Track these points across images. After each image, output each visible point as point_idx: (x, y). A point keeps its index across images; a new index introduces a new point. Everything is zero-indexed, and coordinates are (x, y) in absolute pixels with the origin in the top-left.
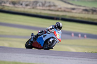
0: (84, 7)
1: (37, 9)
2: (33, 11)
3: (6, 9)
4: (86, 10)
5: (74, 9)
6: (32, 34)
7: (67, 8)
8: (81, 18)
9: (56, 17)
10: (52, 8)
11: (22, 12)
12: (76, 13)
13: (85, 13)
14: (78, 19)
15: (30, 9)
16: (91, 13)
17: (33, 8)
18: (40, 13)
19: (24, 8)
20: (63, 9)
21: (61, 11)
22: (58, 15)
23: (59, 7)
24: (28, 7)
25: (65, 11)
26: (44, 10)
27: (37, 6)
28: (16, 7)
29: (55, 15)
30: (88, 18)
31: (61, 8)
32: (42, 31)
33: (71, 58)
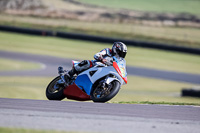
4: (107, 15)
5: (81, 13)
6: (61, 68)
7: (68, 12)
8: (98, 32)
9: (47, 29)
10: (38, 12)
12: (86, 21)
13: (105, 22)
14: (90, 34)
16: (117, 20)
18: (14, 22)
20: (59, 14)
21: (57, 18)
22: (50, 27)
23: (52, 9)
25: (63, 18)
26: (22, 16)
27: (5, 9)
29: (43, 26)
30: (112, 33)
31: (55, 12)
32: (85, 63)
33: (79, 115)
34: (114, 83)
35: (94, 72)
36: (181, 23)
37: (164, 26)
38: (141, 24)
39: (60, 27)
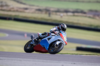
0: (38, 6)
4: (39, 10)
5: (26, 9)
7: (20, 8)
8: (34, 18)
12: (28, 13)
13: (38, 13)
14: (31, 19)
20: (15, 9)
21: (14, 11)
22: (11, 15)
23: (11, 7)
25: (17, 11)
30: (42, 19)
31: (13, 8)
34: (60, 44)
35: (50, 38)
36: (76, 14)
37: (67, 15)
38: (56, 15)
39: (16, 16)
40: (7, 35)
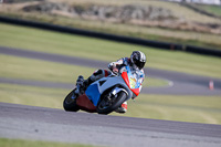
1: (132, 25)
2: (122, 30)
3: (61, 22)
5: (214, 26)
7: (201, 24)
9: (176, 43)
10: (167, 23)
11: (98, 31)
12: (220, 35)
15: (115, 23)
17: (123, 22)
18: (139, 33)
19: (102, 21)
20: (190, 26)
21: (187, 30)
22: (179, 40)
23: (182, 20)
24: (112, 20)
25: (194, 30)
26: (148, 26)
27: (131, 18)
28: (84, 19)
29: (172, 38)
31: (185, 24)
35: (103, 82)
39: (190, 41)
40: (171, 83)
